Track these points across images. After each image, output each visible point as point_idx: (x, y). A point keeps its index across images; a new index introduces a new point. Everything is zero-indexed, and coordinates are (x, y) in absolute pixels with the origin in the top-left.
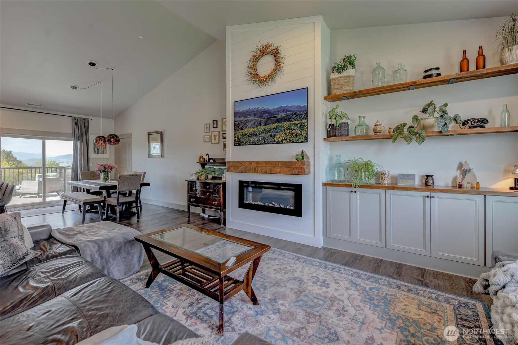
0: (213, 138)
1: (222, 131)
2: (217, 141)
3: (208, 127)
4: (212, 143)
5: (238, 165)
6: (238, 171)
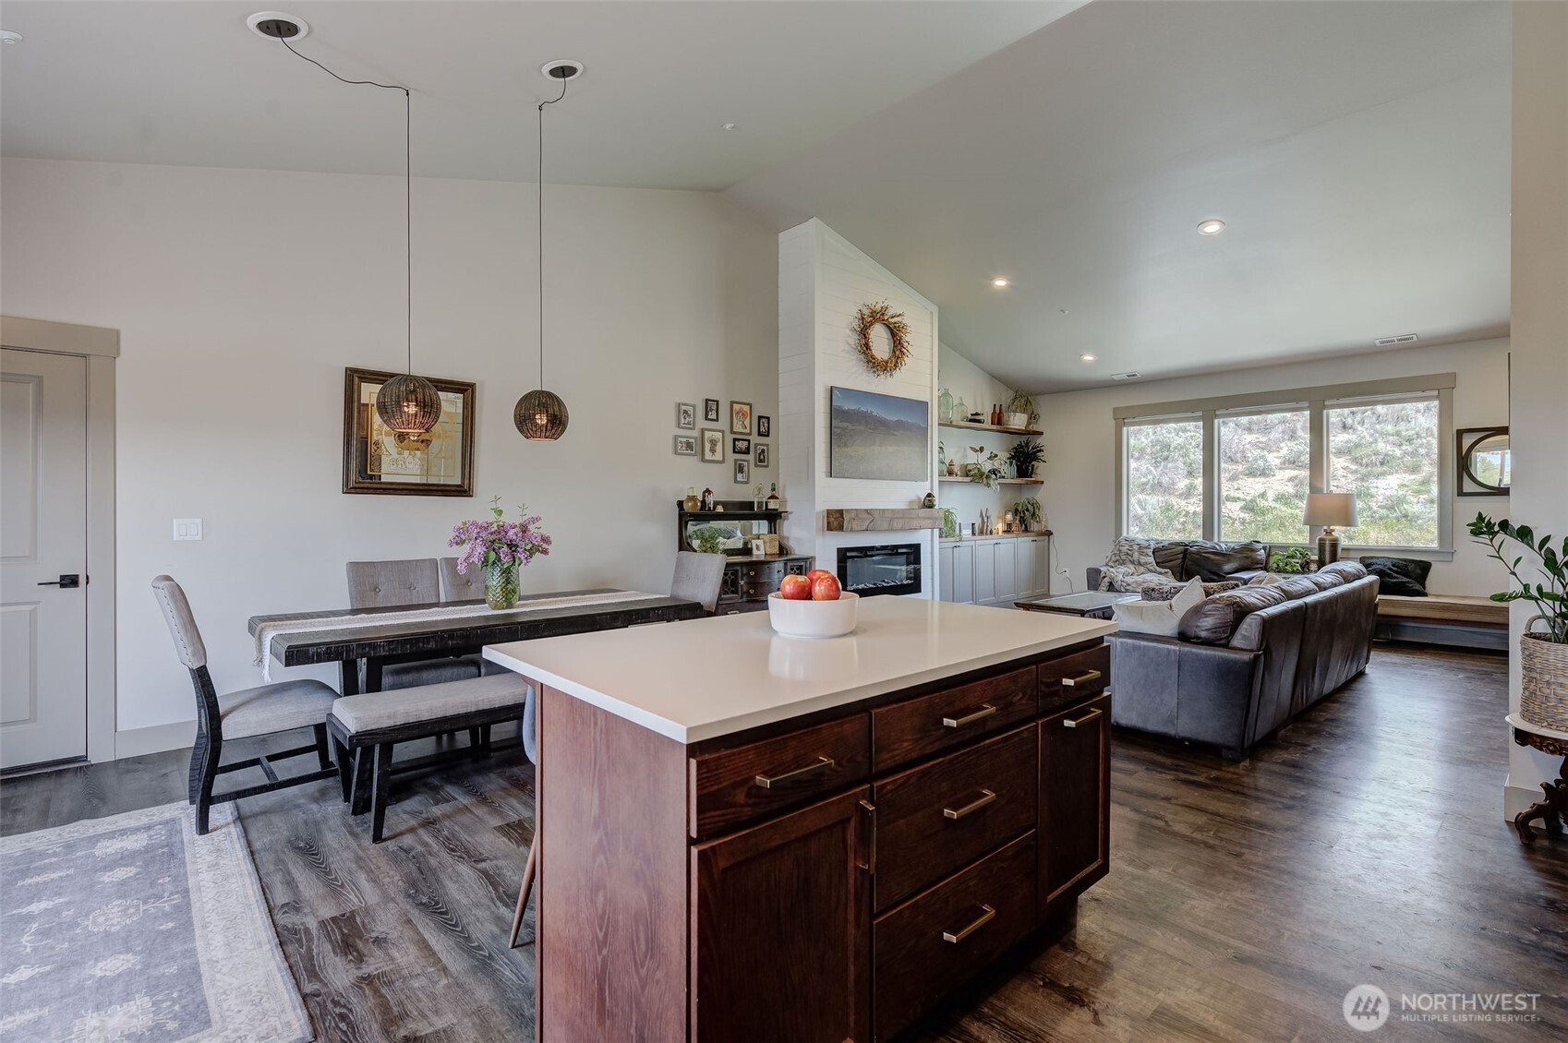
0: (708, 446)
1: (732, 432)
2: (718, 456)
3: (691, 412)
4: (703, 460)
5: (865, 515)
6: (865, 528)
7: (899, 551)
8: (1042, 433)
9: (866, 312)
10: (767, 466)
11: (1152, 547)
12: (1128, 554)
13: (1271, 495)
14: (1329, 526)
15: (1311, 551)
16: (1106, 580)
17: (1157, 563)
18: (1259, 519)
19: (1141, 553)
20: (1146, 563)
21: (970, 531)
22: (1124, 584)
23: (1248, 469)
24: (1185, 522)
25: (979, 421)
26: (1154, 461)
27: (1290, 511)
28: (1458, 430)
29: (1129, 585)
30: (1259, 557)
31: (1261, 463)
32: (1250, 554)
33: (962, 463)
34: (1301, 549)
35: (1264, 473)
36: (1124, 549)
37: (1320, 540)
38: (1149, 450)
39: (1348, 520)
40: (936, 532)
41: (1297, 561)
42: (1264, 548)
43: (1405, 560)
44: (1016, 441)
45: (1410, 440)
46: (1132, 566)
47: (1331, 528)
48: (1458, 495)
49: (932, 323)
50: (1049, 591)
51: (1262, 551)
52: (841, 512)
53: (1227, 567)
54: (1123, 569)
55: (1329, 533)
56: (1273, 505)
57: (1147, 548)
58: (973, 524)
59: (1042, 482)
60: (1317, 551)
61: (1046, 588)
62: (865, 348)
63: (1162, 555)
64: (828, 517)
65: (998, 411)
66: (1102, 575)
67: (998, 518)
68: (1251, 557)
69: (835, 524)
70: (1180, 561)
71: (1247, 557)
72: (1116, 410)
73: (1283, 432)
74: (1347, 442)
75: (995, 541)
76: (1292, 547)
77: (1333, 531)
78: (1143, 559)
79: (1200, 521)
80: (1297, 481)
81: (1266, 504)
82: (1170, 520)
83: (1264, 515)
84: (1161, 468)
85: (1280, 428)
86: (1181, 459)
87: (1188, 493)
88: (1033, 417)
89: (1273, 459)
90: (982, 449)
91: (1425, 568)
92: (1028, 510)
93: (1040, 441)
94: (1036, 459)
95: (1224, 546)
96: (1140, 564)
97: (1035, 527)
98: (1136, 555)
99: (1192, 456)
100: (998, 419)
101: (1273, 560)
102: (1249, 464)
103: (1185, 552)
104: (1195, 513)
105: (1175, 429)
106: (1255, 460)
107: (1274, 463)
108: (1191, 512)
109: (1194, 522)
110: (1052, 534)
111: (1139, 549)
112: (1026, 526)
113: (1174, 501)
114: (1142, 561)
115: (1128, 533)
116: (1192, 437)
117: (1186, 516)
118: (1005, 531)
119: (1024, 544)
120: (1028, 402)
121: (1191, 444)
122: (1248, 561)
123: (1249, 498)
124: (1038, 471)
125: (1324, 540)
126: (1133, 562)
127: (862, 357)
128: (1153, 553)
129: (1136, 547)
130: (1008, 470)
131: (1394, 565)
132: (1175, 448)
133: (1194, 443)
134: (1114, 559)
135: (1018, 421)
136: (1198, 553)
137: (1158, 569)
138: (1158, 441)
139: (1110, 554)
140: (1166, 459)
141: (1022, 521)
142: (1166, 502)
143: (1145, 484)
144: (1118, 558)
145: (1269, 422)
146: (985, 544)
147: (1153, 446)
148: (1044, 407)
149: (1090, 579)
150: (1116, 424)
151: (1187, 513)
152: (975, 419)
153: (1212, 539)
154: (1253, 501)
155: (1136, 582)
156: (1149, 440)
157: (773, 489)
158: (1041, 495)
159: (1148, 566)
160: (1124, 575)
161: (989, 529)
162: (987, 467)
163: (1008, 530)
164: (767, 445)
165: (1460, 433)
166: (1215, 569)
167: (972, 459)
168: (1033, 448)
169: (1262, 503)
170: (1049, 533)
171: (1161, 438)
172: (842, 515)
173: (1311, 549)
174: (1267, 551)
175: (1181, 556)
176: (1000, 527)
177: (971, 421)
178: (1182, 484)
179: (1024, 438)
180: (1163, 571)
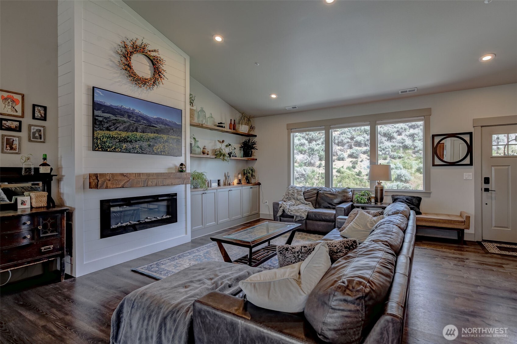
5: (120, 178)
6: (120, 186)
7: (160, 199)
8: (256, 136)
9: (129, 44)
10: (44, 142)
11: (303, 191)
12: (292, 194)
13: (345, 167)
14: (379, 181)
15: (371, 193)
16: (282, 208)
17: (305, 199)
18: (341, 175)
19: (298, 194)
20: (300, 199)
21: (217, 184)
22: (290, 211)
23: (338, 158)
24: (319, 176)
25: (222, 127)
26: (309, 155)
27: (351, 172)
28: (432, 135)
29: (292, 211)
30: (350, 196)
31: (342, 156)
32: (346, 194)
33: (213, 148)
34: (367, 191)
35: (343, 159)
36: (291, 192)
37: (376, 187)
38: (307, 151)
39: (388, 178)
40: (189, 186)
41: (366, 197)
42: (351, 191)
43: (412, 197)
44: (244, 139)
45: (384, 150)
46: (294, 201)
47: (381, 181)
48: (433, 166)
49: (185, 65)
50: (259, 211)
51: (351, 193)
52: (96, 175)
53: (336, 201)
54: (289, 203)
55: (379, 184)
56: (346, 170)
57: (301, 191)
58: (219, 181)
59: (256, 159)
60: (374, 192)
61: (258, 211)
62: (128, 67)
63: (307, 195)
64: (90, 179)
65: (233, 123)
66: (280, 206)
67: (235, 176)
68: (346, 196)
69: (93, 184)
70: (315, 197)
71: (344, 196)
72: (288, 125)
73: (348, 146)
74: (366, 150)
75: (229, 189)
76: (363, 190)
77: (381, 183)
78: (299, 197)
79: (324, 176)
80: (352, 162)
81: (344, 170)
82: (314, 175)
83: (343, 174)
84: (311, 157)
85: (347, 145)
86: (317, 154)
87: (319, 166)
88: (252, 128)
89: (345, 155)
90: (223, 141)
91: (419, 199)
92: (249, 173)
93: (255, 139)
94: (253, 148)
95: (334, 190)
96: (297, 199)
97: (253, 181)
98: (296, 195)
99: (321, 153)
100: (233, 126)
101: (355, 197)
102: (338, 156)
103: (318, 193)
104: (322, 173)
105: (316, 144)
106: (340, 155)
107: (345, 156)
108: (321, 173)
109: (321, 176)
110: (260, 184)
111: (297, 192)
112: (249, 180)
113: (315, 169)
114: (299, 198)
115: (293, 184)
116: (321, 147)
117: (319, 174)
118: (238, 183)
119: (246, 189)
120: (249, 120)
121: (320, 149)
122: (345, 198)
123: (338, 168)
124: (255, 154)
125: (377, 187)
126: (294, 199)
127: (124, 71)
128: (304, 194)
129: (296, 191)
130: (239, 153)
131: (407, 199)
132: (316, 150)
133: (321, 149)
134: (286, 197)
135: (244, 129)
136: (323, 194)
137: (306, 202)
138: (310, 148)
139: (284, 194)
140: (312, 154)
141: (247, 178)
142: (313, 170)
143: (306, 163)
144: (288, 196)
145: (344, 142)
146: (223, 191)
147: (309, 150)
148: (256, 123)
149: (274, 208)
150: (288, 131)
151: (319, 173)
152: (220, 125)
153: (329, 187)
154: (339, 169)
155: (295, 210)
156: (307, 147)
157: (45, 159)
158: (256, 166)
159: (301, 201)
160: (290, 206)
161: (229, 183)
162: (226, 151)
163: (240, 182)
164: (43, 127)
165: (433, 136)
166: (331, 202)
167: (219, 146)
168: (251, 143)
169: (342, 170)
170: (259, 184)
171: (311, 147)
172: (97, 177)
173: (371, 191)
174: (353, 192)
175: (316, 195)
176: (236, 181)
177: (218, 126)
178: (318, 163)
179: (248, 138)
180: (308, 203)
